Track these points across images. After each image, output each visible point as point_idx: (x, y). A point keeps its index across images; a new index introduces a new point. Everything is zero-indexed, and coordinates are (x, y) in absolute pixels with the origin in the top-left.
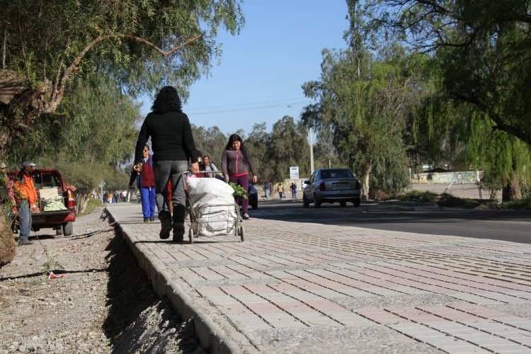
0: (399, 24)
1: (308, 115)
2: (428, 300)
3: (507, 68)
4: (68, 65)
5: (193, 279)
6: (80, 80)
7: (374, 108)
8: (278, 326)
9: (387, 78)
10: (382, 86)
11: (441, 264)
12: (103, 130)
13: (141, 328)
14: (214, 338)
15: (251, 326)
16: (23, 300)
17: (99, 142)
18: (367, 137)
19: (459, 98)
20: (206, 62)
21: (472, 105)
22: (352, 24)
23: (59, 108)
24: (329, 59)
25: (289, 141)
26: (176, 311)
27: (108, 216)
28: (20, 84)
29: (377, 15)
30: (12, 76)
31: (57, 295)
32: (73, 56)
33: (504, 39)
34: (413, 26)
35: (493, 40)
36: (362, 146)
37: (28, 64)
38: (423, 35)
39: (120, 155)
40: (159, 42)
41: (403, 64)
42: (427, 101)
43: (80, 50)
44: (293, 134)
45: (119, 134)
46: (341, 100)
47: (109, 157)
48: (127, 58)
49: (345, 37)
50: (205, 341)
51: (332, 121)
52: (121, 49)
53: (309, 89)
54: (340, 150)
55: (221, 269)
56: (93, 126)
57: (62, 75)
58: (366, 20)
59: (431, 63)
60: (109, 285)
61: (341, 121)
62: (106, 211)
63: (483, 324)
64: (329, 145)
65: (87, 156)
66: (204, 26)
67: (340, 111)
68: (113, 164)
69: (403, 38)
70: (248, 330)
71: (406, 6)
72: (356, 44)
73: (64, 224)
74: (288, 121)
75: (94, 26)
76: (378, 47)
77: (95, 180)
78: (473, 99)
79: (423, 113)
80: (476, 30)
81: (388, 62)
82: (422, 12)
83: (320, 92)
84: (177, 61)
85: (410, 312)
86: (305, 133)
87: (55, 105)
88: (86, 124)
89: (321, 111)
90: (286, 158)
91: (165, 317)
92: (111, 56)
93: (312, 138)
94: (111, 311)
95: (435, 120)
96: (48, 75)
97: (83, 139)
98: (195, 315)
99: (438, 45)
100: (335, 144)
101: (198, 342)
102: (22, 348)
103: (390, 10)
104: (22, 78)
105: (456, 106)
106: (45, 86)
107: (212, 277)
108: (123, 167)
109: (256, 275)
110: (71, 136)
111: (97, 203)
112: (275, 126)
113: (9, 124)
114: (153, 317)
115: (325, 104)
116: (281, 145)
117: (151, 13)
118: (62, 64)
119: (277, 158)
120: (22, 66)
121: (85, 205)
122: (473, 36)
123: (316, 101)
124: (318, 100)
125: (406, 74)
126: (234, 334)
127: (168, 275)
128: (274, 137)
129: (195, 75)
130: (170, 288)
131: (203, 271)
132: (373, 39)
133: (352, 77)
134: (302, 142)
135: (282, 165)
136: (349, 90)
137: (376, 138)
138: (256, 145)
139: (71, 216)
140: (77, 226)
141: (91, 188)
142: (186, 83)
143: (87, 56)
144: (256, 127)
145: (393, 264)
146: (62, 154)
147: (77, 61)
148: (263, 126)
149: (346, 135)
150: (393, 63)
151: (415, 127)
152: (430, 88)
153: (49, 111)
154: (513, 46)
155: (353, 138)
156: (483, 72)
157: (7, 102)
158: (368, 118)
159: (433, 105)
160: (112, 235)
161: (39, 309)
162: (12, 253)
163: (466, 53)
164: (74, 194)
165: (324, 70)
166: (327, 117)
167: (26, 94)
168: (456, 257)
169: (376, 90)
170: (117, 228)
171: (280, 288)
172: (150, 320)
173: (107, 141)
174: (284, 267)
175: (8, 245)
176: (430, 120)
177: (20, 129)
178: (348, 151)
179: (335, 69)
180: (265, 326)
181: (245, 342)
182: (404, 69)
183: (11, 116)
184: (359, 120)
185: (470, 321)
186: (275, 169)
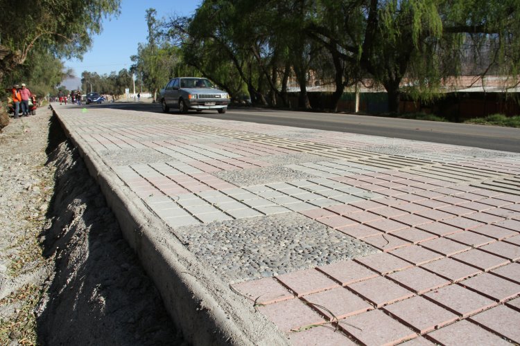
0: (168, 35)
1: (133, 68)
2: (168, 139)
3: (207, 54)
4: (28, 44)
5: (80, 131)
6: (34, 51)
7: (158, 67)
8: (110, 149)
9: (163, 55)
10: (161, 58)
11: (177, 126)
12: (48, 73)
13: (58, 151)
14: (84, 154)
15: (99, 149)
16: (14, 140)
17: (47, 77)
18: (155, 78)
19: (190, 64)
20: (90, 46)
21: (194, 67)
22: (150, 33)
23: (25, 62)
24: (141, 47)
25: (125, 78)
26: (72, 144)
27: (51, 107)
28: (7, 51)
29: (159, 31)
30: (3, 48)
31: (28, 138)
32: (30, 41)
33: (206, 43)
34: (173, 36)
35: (202, 43)
36: (154, 81)
37: (11, 43)
38: (177, 39)
39: (56, 82)
40: (69, 36)
41: (169, 50)
42: (178, 65)
43: (34, 38)
44: (127, 76)
45: (55, 74)
46: (145, 63)
47: (51, 83)
48: (54, 42)
49: (147, 39)
50: (81, 155)
51: (142, 71)
52: (51, 38)
53: (133, 58)
54: (145, 83)
55: (93, 128)
56: (43, 70)
57: (26, 48)
58: (155, 32)
59: (179, 50)
60: (49, 134)
61: (146, 71)
62: (50, 106)
63: (186, 147)
64: (141, 80)
65: (42, 83)
66: (88, 31)
67: (145, 67)
68: (53, 87)
69: (169, 40)
70: (98, 150)
71: (170, 28)
72: (151, 41)
73: (32, 110)
74: (125, 70)
75: (39, 28)
76: (160, 43)
77: (45, 93)
78: (195, 65)
79: (176, 69)
80: (196, 39)
81: (163, 49)
82: (176, 31)
83: (137, 59)
84: (78, 45)
85: (161, 143)
86: (132, 76)
87: (23, 60)
88: (41, 70)
89: (138, 67)
90: (124, 85)
91: (67, 146)
92: (46, 41)
93: (134, 78)
94: (49, 145)
95: (181, 72)
96: (20, 49)
97: (40, 76)
98: (78, 145)
99: (182, 43)
100: (143, 80)
101: (79, 155)
102: (12, 159)
103: (164, 29)
104: (8, 49)
105: (189, 67)
106: (18, 52)
107: (88, 131)
108: (57, 88)
109: (105, 130)
110: (34, 74)
111: (47, 102)
112: (120, 73)
113: (3, 68)
114: (63, 146)
115: (139, 64)
116: (122, 80)
117: (63, 24)
118: (26, 44)
119: (120, 85)
120: (8, 44)
121: (41, 103)
122: (194, 41)
123: (135, 63)
124: (137, 63)
125: (170, 54)
126: (92, 152)
127: (70, 130)
128: (119, 77)
129: (86, 51)
130: (70, 135)
131: (85, 129)
132: (158, 40)
133: (150, 54)
134: (130, 79)
135: (122, 88)
136: (148, 59)
137: (159, 78)
138: (112, 80)
139: (35, 107)
140: (37, 111)
141: (44, 96)
142: (82, 53)
143: (37, 40)
144: (112, 72)
145: (159, 125)
146: (31, 82)
147: (33, 42)
148: (114, 72)
149: (147, 77)
150: (166, 49)
151: (173, 74)
152: (179, 60)
153: (20, 63)
154: (209, 46)
155: (150, 78)
156: (198, 55)
157: (2, 59)
158: (156, 70)
159: (181, 66)
160: (51, 115)
161: (20, 144)
162: (7, 122)
163: (192, 48)
164: (36, 98)
165: (139, 51)
166: (140, 69)
167: (10, 56)
168: (183, 123)
169: (159, 60)
170: (54, 112)
171: (114, 135)
172: (62, 147)
173: (50, 77)
174: (117, 127)
175: (6, 118)
176: (179, 72)
177: (8, 70)
178: (148, 83)
179: (143, 51)
180: (104, 149)
181: (96, 155)
182: (169, 52)
183: (4, 65)
184: (152, 71)
185: (182, 145)
186: (120, 89)
